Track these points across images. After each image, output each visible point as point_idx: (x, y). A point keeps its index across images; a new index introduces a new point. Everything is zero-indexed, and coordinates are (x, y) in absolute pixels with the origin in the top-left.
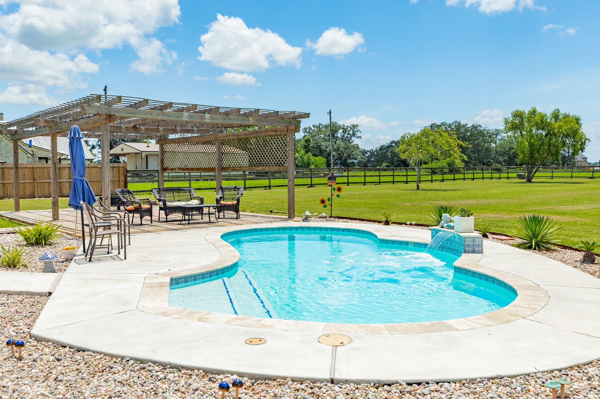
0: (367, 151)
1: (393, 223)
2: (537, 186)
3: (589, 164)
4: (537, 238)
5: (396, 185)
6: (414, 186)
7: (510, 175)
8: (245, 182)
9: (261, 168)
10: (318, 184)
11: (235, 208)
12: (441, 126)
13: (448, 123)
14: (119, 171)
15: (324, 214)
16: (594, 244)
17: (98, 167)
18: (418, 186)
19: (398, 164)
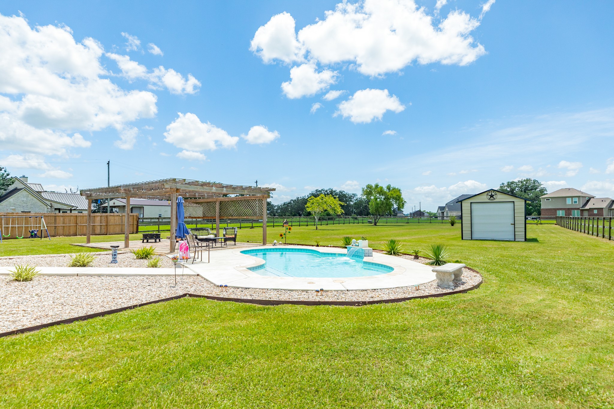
0: (276, 206)
1: (321, 246)
2: (380, 228)
3: (404, 215)
4: (394, 250)
5: (301, 227)
6: (315, 227)
7: (364, 221)
8: (212, 225)
9: (245, 217)
10: (256, 227)
11: (234, 239)
12: (321, 191)
13: (326, 189)
14: (134, 218)
15: (280, 242)
16: (418, 251)
17: (120, 216)
18: (317, 227)
19: (295, 214)
